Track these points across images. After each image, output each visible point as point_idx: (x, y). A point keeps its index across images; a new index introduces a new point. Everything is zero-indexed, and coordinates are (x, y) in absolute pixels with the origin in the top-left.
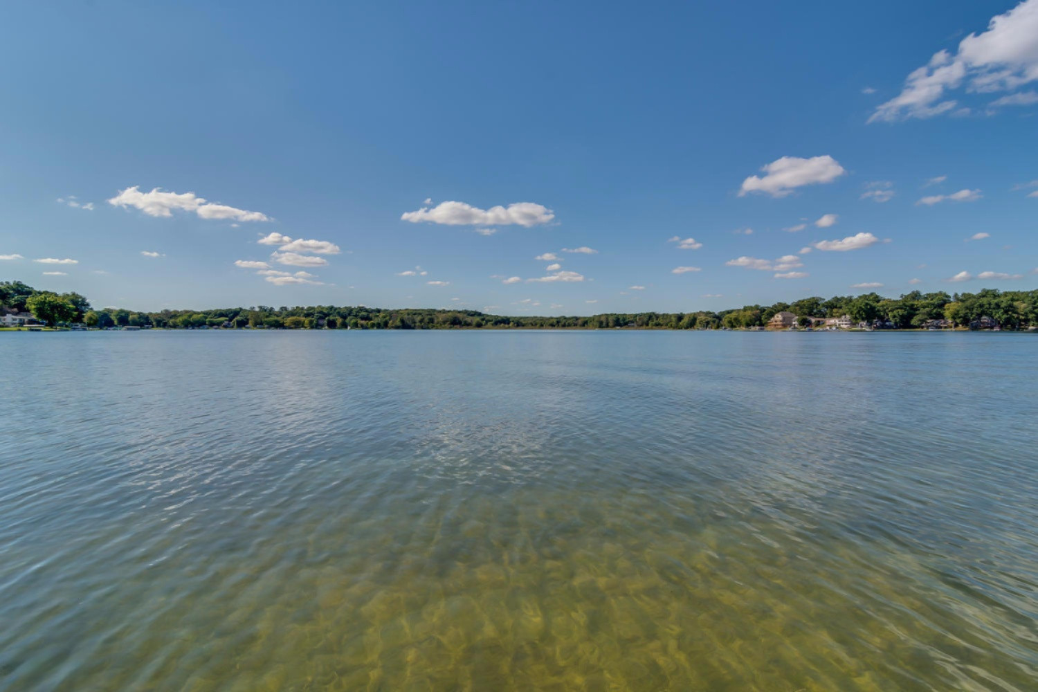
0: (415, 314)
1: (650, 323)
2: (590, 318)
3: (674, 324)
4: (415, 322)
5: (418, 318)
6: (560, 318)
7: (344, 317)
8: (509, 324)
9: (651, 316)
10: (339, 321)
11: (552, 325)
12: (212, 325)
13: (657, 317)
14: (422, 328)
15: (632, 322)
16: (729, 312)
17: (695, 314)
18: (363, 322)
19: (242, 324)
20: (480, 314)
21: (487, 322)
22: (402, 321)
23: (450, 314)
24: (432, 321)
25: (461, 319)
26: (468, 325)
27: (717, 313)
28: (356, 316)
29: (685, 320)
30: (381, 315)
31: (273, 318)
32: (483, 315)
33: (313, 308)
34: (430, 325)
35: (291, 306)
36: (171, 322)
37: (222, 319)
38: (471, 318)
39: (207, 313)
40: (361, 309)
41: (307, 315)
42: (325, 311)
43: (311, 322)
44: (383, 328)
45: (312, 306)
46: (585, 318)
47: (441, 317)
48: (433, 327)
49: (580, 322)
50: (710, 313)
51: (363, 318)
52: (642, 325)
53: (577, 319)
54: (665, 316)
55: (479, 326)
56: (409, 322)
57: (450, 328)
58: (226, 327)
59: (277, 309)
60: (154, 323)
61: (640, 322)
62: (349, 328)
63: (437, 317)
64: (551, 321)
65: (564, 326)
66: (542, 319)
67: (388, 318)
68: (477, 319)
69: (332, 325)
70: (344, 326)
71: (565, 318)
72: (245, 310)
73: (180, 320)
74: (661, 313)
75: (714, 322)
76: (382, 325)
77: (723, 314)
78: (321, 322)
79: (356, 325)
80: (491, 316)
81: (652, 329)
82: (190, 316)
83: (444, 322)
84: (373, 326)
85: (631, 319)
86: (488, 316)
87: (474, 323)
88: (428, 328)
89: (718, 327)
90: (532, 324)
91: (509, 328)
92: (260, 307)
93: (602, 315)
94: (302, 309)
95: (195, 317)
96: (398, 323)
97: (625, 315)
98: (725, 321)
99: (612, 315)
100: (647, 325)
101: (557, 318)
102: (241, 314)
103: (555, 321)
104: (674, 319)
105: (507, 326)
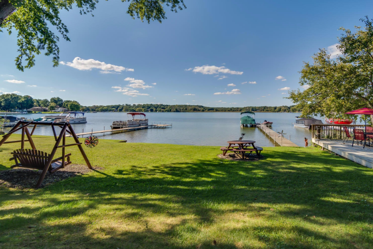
0: (180, 107)
1: (265, 110)
2: (243, 108)
3: (273, 110)
4: (180, 110)
5: (182, 108)
6: (232, 108)
7: (156, 108)
8: (213, 110)
9: (265, 108)
10: (154, 109)
11: (229, 111)
12: (110, 111)
13: (267, 108)
14: (183, 112)
15: (258, 110)
16: (293, 106)
17: (280, 107)
18: (163, 110)
19: (121, 110)
20: (203, 107)
21: (206, 109)
22: (176, 109)
23: (193, 107)
24: (186, 109)
25: (197, 109)
26: (199, 111)
27: (289, 106)
28: (160, 107)
29: (277, 109)
30: (169, 107)
31: (132, 108)
32: (204, 107)
33: (145, 105)
34: (186, 111)
35: (137, 104)
36: (97, 109)
37: (114, 108)
38: (200, 108)
39: (108, 106)
40: (162, 105)
41: (143, 107)
42: (149, 106)
43: (145, 110)
44: (169, 112)
45: (145, 104)
46: (241, 108)
47: (190, 108)
48: (187, 111)
49: (239, 109)
50: (287, 106)
51: (163, 108)
52: (262, 111)
53: (238, 108)
54: (270, 107)
55: (203, 111)
56: (179, 110)
57: (193, 112)
58: (115, 111)
59: (132, 105)
60: (91, 110)
61: (261, 110)
62: (158, 112)
63: (189, 108)
64: (228, 109)
65: (233, 111)
66: (225, 108)
67: (171, 108)
68: (202, 109)
69: (152, 111)
70: (156, 111)
71: (234, 108)
72: (121, 106)
73: (100, 109)
74: (269, 106)
75: (288, 110)
76: (169, 111)
77: (291, 107)
78: (148, 110)
79: (160, 111)
80: (207, 107)
81: (265, 112)
82: (103, 108)
83: (191, 110)
84: (166, 111)
85: (258, 109)
86: (206, 107)
87: (201, 110)
88: (185, 112)
89: (288, 112)
90: (222, 111)
91: (213, 112)
92: (126, 104)
93: (247, 107)
94: (141, 105)
95: (105, 108)
96: (175, 110)
97: (255, 107)
98: (291, 109)
99: (251, 107)
100: (264, 111)
101: (230, 108)
102: (120, 107)
103: (230, 109)
104: (273, 109)
105: (213, 111)
